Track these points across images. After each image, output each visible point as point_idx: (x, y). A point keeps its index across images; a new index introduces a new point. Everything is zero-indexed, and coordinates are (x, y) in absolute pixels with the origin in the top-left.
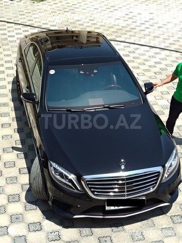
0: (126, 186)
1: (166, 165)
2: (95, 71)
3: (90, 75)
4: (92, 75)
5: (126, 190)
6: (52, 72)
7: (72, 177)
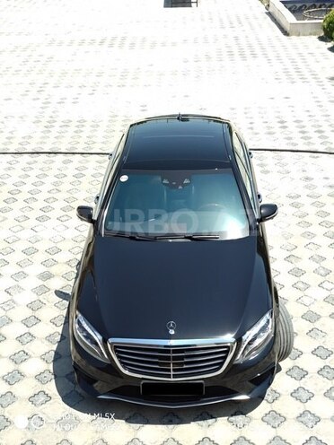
0: (171, 362)
1: (244, 338)
2: (186, 181)
3: (176, 187)
4: (180, 187)
5: (172, 368)
6: (124, 178)
7: (98, 338)
